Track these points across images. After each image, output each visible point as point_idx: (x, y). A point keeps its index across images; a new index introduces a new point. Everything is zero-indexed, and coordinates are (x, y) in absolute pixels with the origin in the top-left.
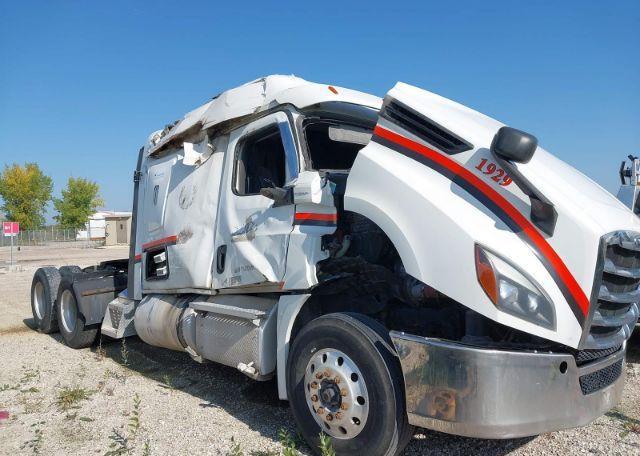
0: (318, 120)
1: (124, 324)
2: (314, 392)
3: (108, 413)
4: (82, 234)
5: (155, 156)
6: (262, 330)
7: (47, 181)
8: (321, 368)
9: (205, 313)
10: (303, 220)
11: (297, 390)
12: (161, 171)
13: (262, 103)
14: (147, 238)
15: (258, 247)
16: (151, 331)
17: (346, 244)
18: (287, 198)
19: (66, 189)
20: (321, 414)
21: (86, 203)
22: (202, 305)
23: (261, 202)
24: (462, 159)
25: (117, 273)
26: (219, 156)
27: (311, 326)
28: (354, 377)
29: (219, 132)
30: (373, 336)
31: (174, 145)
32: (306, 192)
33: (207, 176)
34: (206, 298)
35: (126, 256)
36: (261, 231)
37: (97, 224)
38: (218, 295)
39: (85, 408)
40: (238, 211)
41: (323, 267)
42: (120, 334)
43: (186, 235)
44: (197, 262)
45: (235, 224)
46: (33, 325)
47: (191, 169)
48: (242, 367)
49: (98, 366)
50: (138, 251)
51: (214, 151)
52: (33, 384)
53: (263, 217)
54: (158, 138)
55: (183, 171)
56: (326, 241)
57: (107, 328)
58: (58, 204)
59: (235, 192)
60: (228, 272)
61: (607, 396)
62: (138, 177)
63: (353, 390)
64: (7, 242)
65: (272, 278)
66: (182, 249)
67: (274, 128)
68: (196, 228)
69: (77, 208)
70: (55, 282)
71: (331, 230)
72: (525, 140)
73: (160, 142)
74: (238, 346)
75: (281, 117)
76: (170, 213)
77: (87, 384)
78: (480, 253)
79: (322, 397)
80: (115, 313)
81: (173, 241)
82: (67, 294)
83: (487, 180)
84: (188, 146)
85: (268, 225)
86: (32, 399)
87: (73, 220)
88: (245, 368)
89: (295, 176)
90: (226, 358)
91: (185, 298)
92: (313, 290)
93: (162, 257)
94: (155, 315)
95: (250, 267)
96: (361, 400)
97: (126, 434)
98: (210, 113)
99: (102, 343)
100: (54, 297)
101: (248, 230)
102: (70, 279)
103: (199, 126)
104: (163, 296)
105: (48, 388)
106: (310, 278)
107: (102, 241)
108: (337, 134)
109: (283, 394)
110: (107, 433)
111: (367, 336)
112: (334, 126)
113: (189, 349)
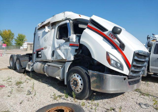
0: (76, 23)
1: (31, 68)
2: (72, 83)
3: (27, 87)
4: (21, 48)
5: (39, 29)
6: (61, 70)
7: (13, 34)
8: (74, 77)
9: (49, 66)
10: (71, 45)
11: (69, 82)
12: (40, 33)
13: (64, 18)
14: (36, 49)
15: (61, 51)
16: (37, 69)
17: (81, 51)
18: (68, 40)
19: (18, 36)
20: (73, 87)
21: (23, 40)
22: (49, 64)
23: (62, 41)
24: (106, 33)
25: (30, 56)
26: (53, 30)
27: (72, 69)
28: (80, 80)
29: (54, 24)
30: (85, 71)
31: (43, 27)
32: (72, 39)
33: (50, 34)
34: (50, 62)
35: (32, 53)
36: (62, 48)
37: (25, 45)
38: (52, 62)
39: (22, 85)
40: (57, 43)
41: (75, 56)
42: (30, 70)
43: (46, 48)
44: (48, 54)
45: (56, 46)
46: (10, 68)
47: (47, 33)
48: (57, 77)
49: (25, 77)
50: (35, 51)
51: (52, 29)
52: (10, 80)
53: (63, 45)
54: (40, 25)
55: (45, 33)
56: (76, 50)
57: (27, 69)
58: (16, 40)
59: (57, 38)
60: (55, 57)
61: (135, 86)
62: (35, 34)
63: (80, 82)
64: (3, 49)
65: (64, 58)
66: (44, 51)
67: (66, 24)
68: (48, 46)
69: (20, 41)
70: (15, 58)
71: (78, 48)
72: (119, 29)
73: (40, 26)
74: (56, 73)
75: (68, 21)
76: (42, 43)
77: (22, 81)
78: (107, 54)
79: (74, 84)
80: (29, 65)
81: (42, 49)
82: (18, 61)
83: (111, 38)
84: (46, 27)
85: (64, 46)
86: (10, 83)
87: (19, 44)
88: (58, 78)
89: (70, 35)
90: (53, 76)
91: (45, 62)
92: (73, 61)
93: (40, 53)
94: (38, 66)
95: (60, 56)
96: (82, 84)
97: (31, 91)
98: (51, 20)
99: (26, 72)
100: (15, 61)
101: (59, 47)
102: (19, 57)
103: (49, 23)
104: (40, 62)
105: (14, 81)
106: (72, 58)
107: (26, 50)
108: (81, 26)
109: (66, 83)
110: (27, 90)
111: (83, 71)
112: (80, 24)
113: (45, 74)
